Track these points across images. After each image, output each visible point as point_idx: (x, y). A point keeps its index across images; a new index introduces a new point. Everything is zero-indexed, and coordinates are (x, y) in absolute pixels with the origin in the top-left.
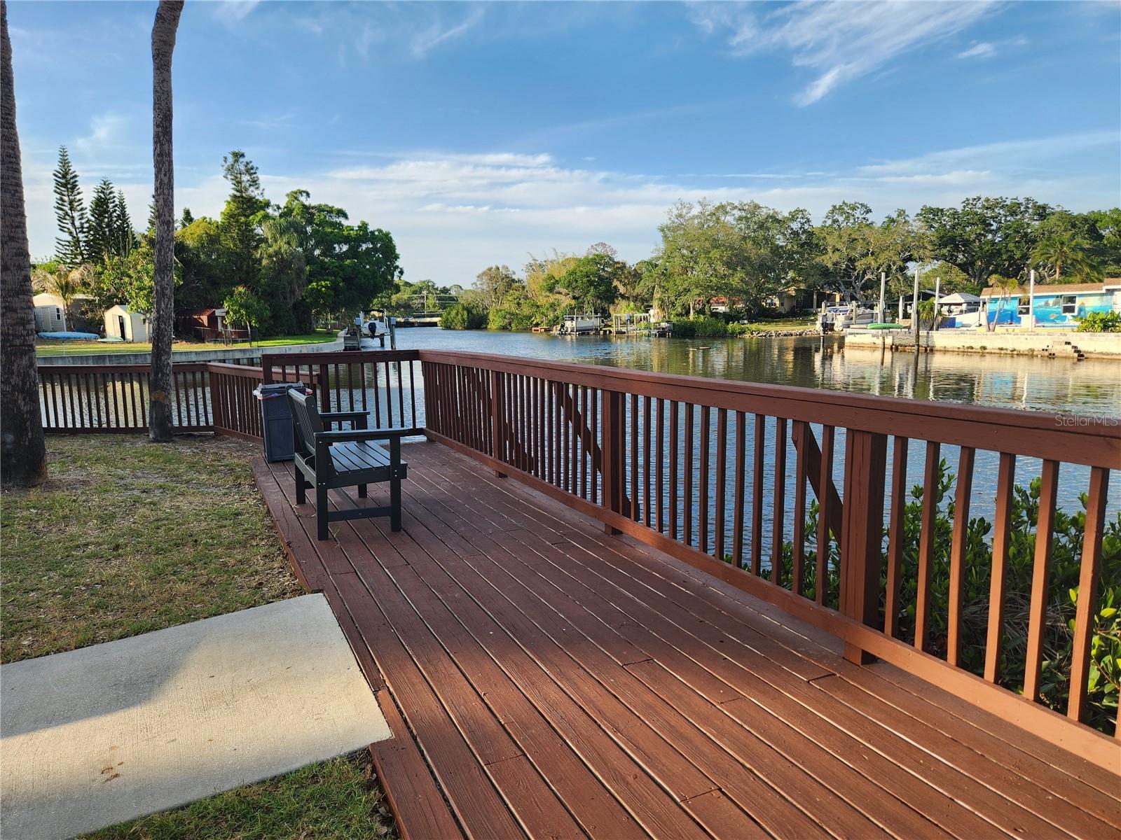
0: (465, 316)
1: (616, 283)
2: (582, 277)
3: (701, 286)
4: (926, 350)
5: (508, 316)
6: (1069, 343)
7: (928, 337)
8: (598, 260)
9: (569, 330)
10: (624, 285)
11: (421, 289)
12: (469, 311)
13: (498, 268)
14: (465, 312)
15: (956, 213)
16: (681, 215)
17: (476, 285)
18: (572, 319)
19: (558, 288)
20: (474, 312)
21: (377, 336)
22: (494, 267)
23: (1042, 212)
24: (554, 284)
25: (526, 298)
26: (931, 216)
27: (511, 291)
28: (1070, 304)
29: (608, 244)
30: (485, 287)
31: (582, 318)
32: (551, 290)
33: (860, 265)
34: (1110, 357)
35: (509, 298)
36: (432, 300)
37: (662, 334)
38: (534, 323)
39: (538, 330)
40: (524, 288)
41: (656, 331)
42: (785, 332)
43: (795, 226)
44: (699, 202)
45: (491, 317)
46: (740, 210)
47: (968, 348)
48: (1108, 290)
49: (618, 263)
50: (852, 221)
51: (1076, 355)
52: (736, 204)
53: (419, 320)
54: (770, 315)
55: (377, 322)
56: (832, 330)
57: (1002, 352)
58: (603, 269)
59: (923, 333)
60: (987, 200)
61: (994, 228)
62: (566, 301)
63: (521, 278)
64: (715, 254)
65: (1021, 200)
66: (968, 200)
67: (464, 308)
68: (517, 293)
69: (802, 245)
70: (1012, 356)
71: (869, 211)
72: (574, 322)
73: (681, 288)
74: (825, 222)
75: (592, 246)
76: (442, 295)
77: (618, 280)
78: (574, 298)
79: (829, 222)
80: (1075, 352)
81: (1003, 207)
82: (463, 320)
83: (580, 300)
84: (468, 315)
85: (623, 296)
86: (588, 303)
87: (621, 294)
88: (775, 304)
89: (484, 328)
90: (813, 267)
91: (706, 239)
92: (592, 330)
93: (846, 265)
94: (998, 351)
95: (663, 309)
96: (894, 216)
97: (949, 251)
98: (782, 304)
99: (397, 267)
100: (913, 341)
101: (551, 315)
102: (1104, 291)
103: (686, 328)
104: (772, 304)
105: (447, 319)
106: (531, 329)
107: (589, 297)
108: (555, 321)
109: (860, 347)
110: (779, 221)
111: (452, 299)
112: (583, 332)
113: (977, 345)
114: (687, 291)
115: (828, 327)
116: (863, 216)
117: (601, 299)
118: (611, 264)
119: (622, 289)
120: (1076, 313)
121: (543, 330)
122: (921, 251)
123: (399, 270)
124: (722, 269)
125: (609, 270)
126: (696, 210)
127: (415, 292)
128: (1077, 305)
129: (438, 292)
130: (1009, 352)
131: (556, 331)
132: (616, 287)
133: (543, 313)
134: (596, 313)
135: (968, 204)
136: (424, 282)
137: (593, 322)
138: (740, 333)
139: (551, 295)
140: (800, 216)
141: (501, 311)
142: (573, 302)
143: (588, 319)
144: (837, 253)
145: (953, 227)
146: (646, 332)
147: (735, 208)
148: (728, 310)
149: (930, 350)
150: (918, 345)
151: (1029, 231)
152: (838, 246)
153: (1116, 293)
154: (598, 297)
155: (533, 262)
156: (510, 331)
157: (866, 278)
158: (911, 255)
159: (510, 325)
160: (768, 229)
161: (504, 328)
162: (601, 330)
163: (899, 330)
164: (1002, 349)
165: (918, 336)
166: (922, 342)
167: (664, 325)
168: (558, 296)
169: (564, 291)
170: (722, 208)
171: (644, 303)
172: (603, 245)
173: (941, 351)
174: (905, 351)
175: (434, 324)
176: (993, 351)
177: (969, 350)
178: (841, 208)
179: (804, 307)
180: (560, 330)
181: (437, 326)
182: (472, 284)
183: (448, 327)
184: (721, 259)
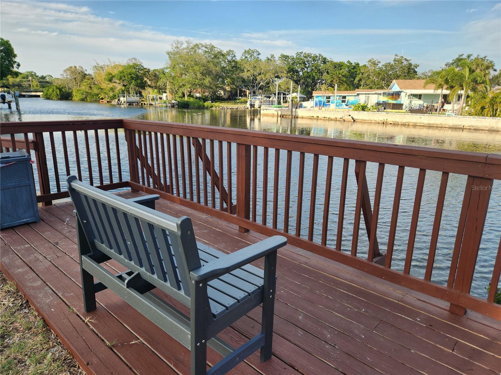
0: (58, 92)
1: (145, 79)
2: (128, 75)
3: (191, 83)
4: (295, 117)
5: (85, 93)
6: (350, 116)
7: (295, 111)
8: (134, 66)
9: (123, 102)
10: (150, 80)
11: (27, 76)
12: (60, 90)
13: (76, 67)
14: (58, 91)
15: (293, 58)
16: (178, 47)
17: (63, 75)
18: (124, 97)
19: (114, 80)
20: (63, 90)
21: (6, 102)
22: (73, 66)
23: (325, 61)
24: (112, 77)
25: (94, 84)
26: (284, 59)
27: (85, 80)
28: (344, 99)
29: (138, 59)
30: (69, 77)
31: (129, 96)
32: (110, 80)
33: (258, 78)
34: (365, 121)
35: (85, 84)
36: (35, 83)
37: (173, 106)
38: (101, 97)
39: (103, 102)
40: (92, 78)
41: (169, 105)
42: (230, 107)
43: (229, 58)
44: (186, 41)
45: (74, 93)
46: (206, 47)
47: (312, 117)
48: (357, 94)
49: (145, 69)
50: (253, 58)
51: (353, 120)
52: (204, 44)
53: (28, 94)
54: (219, 99)
55: (6, 94)
56: (254, 107)
57: (325, 119)
58: (138, 71)
59: (294, 110)
60: (305, 54)
61: (307, 66)
62: (119, 87)
63: (90, 73)
64: (197, 68)
65: (318, 55)
66: (298, 53)
67: (57, 88)
68: (89, 81)
69: (233, 67)
70: (329, 120)
71: (259, 54)
72: (125, 98)
73: (181, 84)
74: (242, 57)
75: (129, 59)
76: (41, 80)
77: (146, 77)
78: (124, 85)
79: (244, 58)
80: (352, 119)
81: (310, 57)
82: (57, 95)
83: (127, 87)
84: (60, 92)
85: (149, 86)
86: (132, 89)
87: (148, 85)
88: (222, 94)
89: (70, 99)
90: (238, 78)
91: (191, 60)
92: (134, 102)
93: (253, 78)
94: (323, 118)
95: (172, 94)
96: (270, 57)
97: (291, 75)
98: (225, 94)
99: (15, 62)
100: (290, 113)
101: (111, 94)
102: (356, 94)
103: (184, 104)
104: (220, 94)
105: (47, 94)
106: (99, 101)
107: (132, 85)
108: (114, 97)
109: (267, 115)
110: (223, 55)
111: (47, 82)
112: (130, 104)
113: (315, 116)
114: (184, 85)
115: (252, 106)
116: (257, 56)
117: (138, 87)
118: (142, 69)
119: (149, 83)
120: (346, 103)
121: (106, 102)
122: (282, 74)
123: (17, 64)
124: (199, 76)
125: (141, 72)
126: (185, 46)
127: (24, 78)
128: (346, 100)
129: (38, 78)
130: (327, 119)
131: (115, 102)
132: (145, 81)
133: (105, 93)
134: (136, 94)
135: (298, 55)
136: (29, 72)
137: (136, 98)
138: (210, 107)
139: (110, 83)
140: (231, 53)
141: (80, 90)
142: (123, 88)
143: (132, 97)
144: (249, 72)
145: (293, 64)
146: (164, 105)
147: (203, 46)
148: (201, 96)
149: (296, 117)
150: (292, 115)
151: (320, 68)
152: (249, 69)
153: (360, 95)
154: (137, 86)
155: (97, 65)
156: (87, 101)
157: (261, 84)
158: (278, 75)
159: (86, 98)
160: (218, 58)
161: (83, 100)
162: (140, 102)
163: (285, 108)
164: (325, 117)
165: (292, 111)
166: (294, 114)
167: (173, 101)
168: (114, 84)
169: (118, 81)
170: (197, 45)
171: (161, 90)
172: (135, 59)
173: (301, 118)
174: (286, 118)
175: (39, 96)
176: (321, 118)
177: (312, 118)
178: (248, 52)
179: (234, 96)
180: (118, 102)
181: (40, 97)
182: (61, 75)
183: (48, 98)
184: (199, 71)
